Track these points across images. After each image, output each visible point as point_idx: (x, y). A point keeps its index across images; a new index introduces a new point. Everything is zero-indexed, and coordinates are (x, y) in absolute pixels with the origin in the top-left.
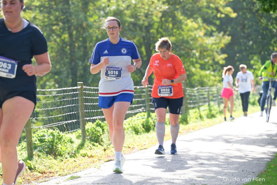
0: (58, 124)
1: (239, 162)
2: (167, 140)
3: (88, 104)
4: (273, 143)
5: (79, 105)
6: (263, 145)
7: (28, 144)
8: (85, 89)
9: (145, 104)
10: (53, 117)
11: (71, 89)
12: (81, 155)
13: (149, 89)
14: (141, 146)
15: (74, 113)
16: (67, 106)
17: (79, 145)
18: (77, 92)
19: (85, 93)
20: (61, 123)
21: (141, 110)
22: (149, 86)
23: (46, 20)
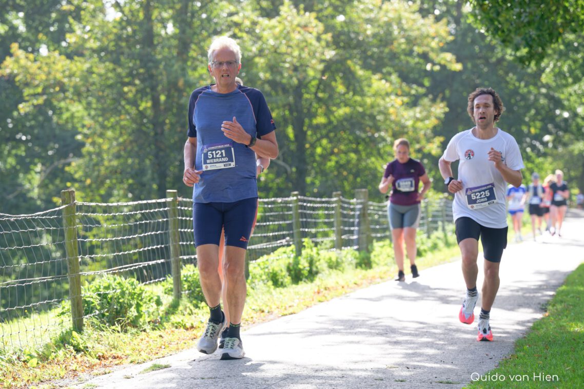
0: (131, 267)
1: (465, 339)
2: (332, 298)
3: (186, 230)
4: (528, 304)
5: (170, 231)
6: (510, 307)
7: (73, 305)
8: (181, 204)
9: (291, 232)
10: (120, 254)
11: (154, 203)
12: (173, 324)
13: (300, 203)
14: (283, 308)
15: (161, 247)
16: (146, 234)
17: (170, 307)
18: (166, 209)
19: (181, 209)
20: (136, 266)
21: (284, 241)
22: (299, 197)
23: (110, 75)
